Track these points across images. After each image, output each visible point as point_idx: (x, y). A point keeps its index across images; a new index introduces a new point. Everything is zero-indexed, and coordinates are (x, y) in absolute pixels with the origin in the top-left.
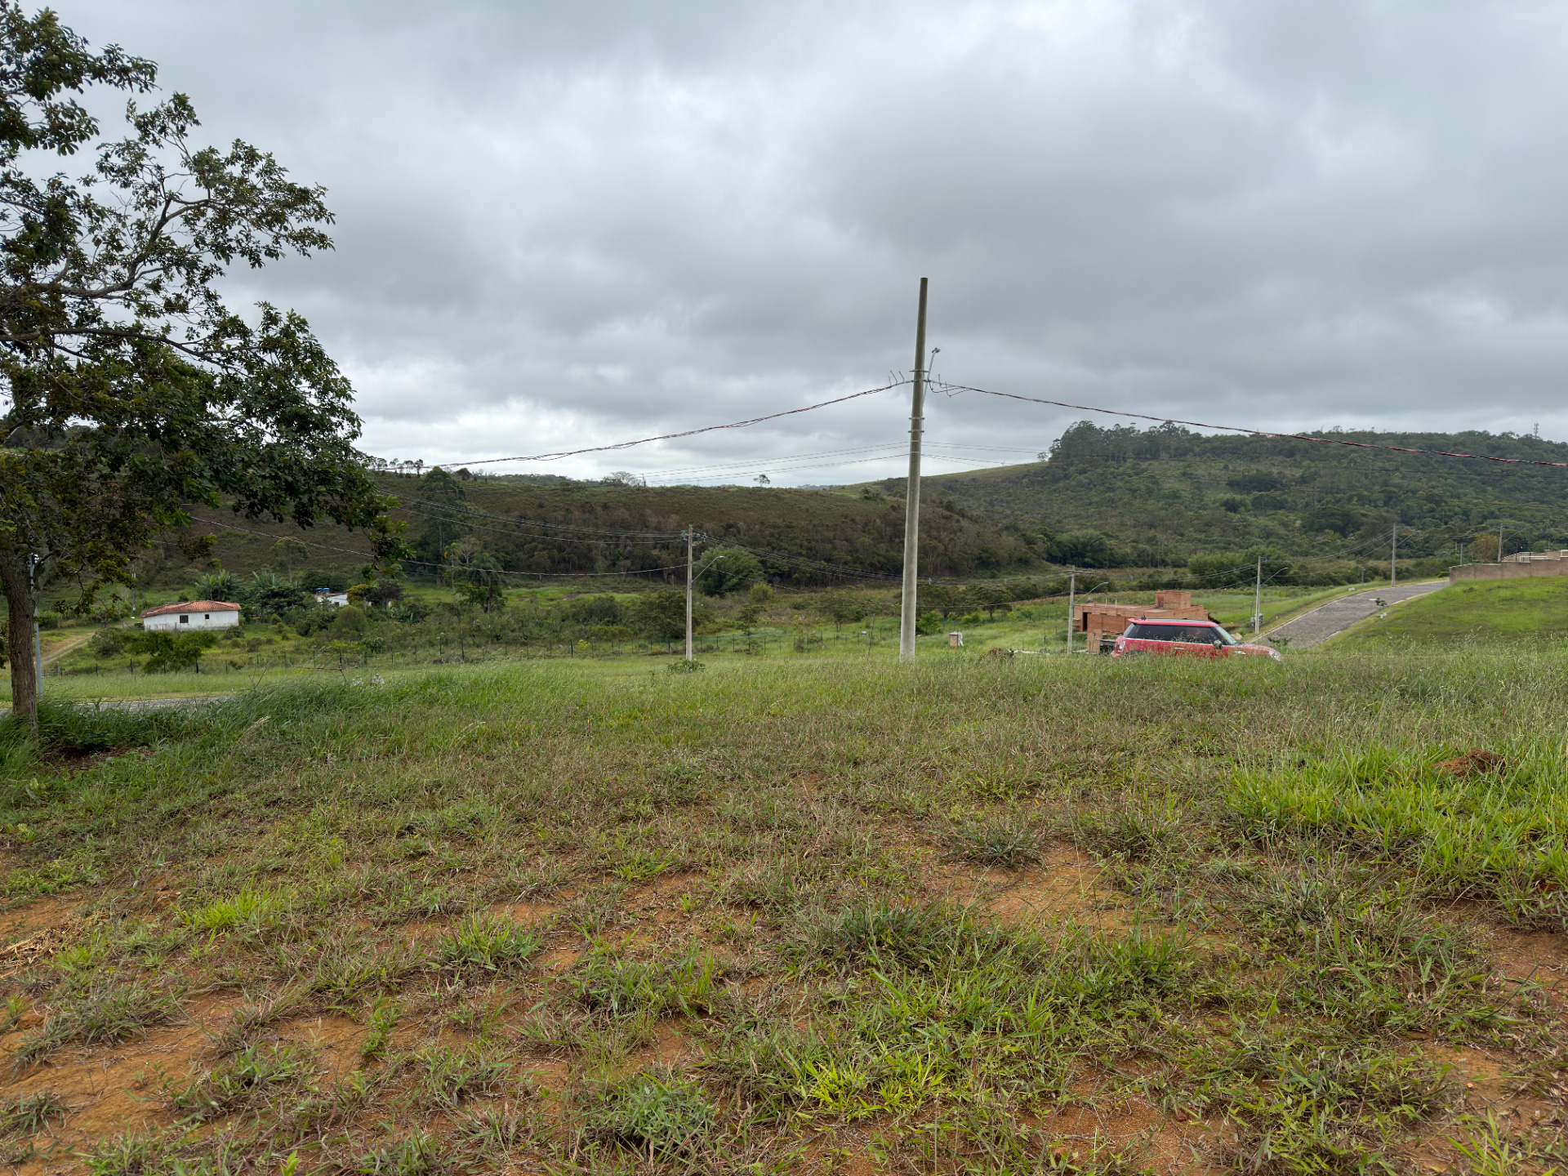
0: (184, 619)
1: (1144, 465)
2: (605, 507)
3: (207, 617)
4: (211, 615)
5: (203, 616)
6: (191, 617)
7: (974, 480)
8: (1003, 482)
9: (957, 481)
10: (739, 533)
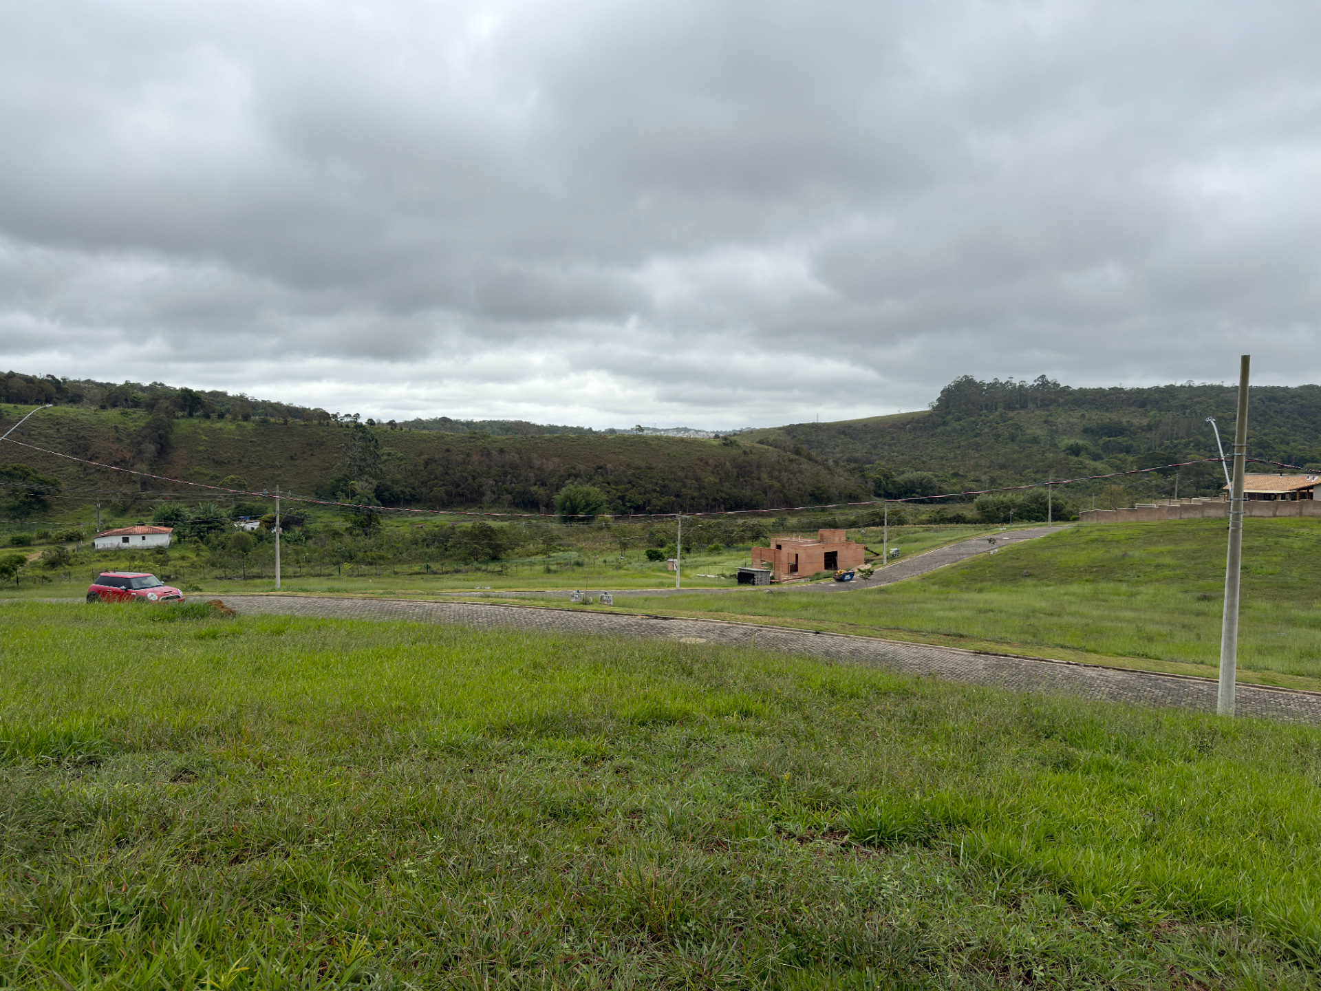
0: (126, 540)
1: (1011, 414)
2: (501, 451)
3: (144, 538)
4: (147, 537)
5: (141, 537)
6: (131, 538)
7: (865, 425)
8: (889, 428)
9: (850, 427)
10: (607, 473)
